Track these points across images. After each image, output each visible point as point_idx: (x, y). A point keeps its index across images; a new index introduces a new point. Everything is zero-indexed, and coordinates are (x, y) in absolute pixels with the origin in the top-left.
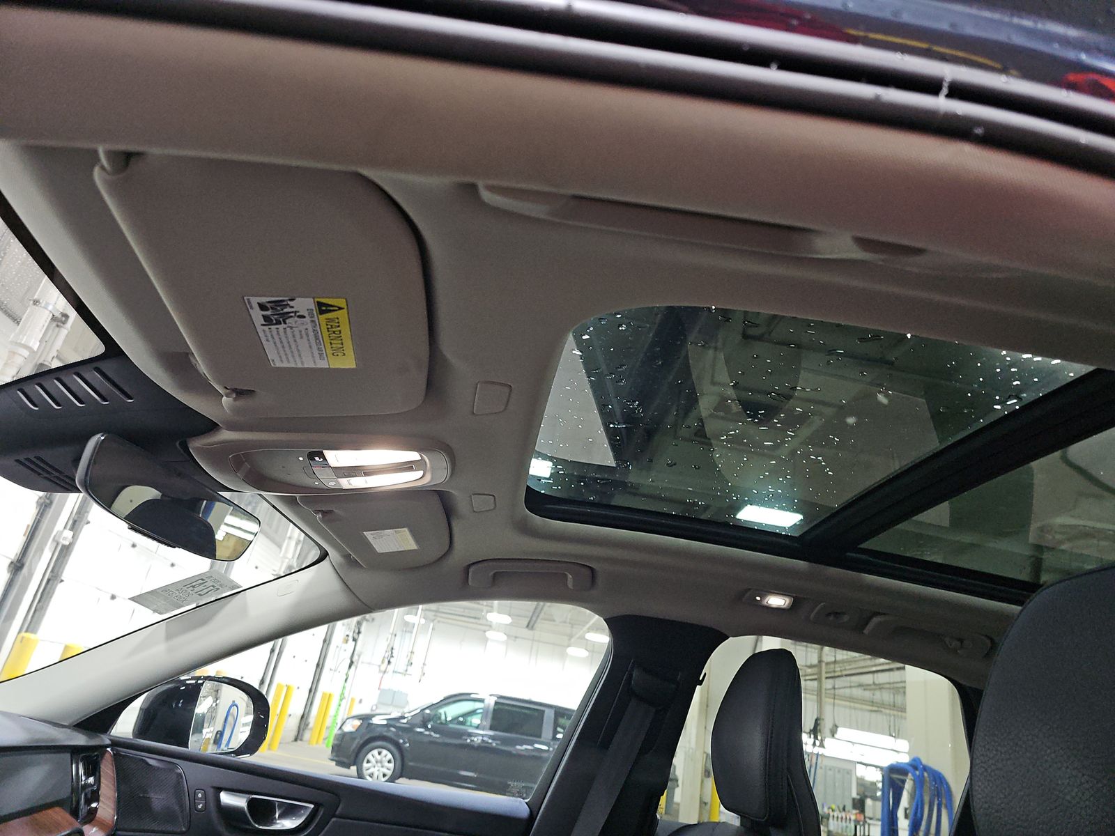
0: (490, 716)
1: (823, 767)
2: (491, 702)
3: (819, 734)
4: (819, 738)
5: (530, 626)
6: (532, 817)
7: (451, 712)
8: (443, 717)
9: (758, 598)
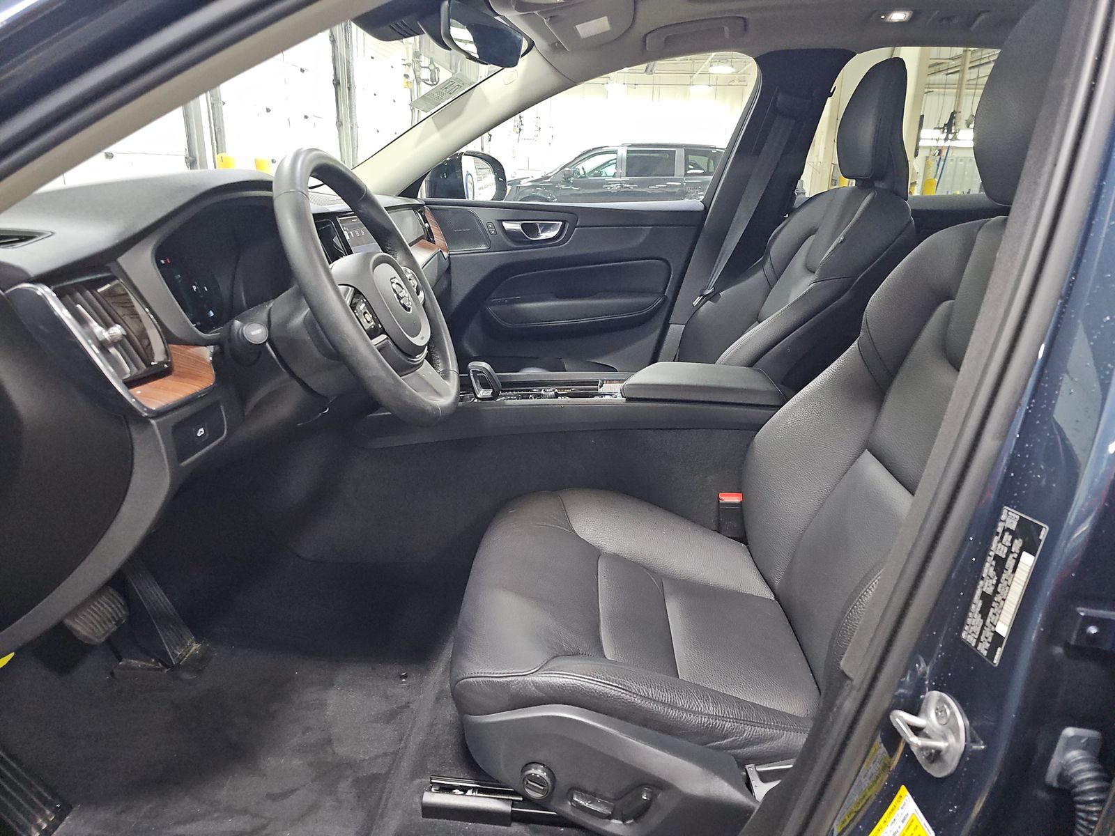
0: (624, 164)
1: (955, 159)
2: (623, 152)
3: (953, 128)
4: (953, 131)
5: (649, 70)
6: (706, 209)
7: (589, 165)
8: (582, 173)
9: (883, 17)
